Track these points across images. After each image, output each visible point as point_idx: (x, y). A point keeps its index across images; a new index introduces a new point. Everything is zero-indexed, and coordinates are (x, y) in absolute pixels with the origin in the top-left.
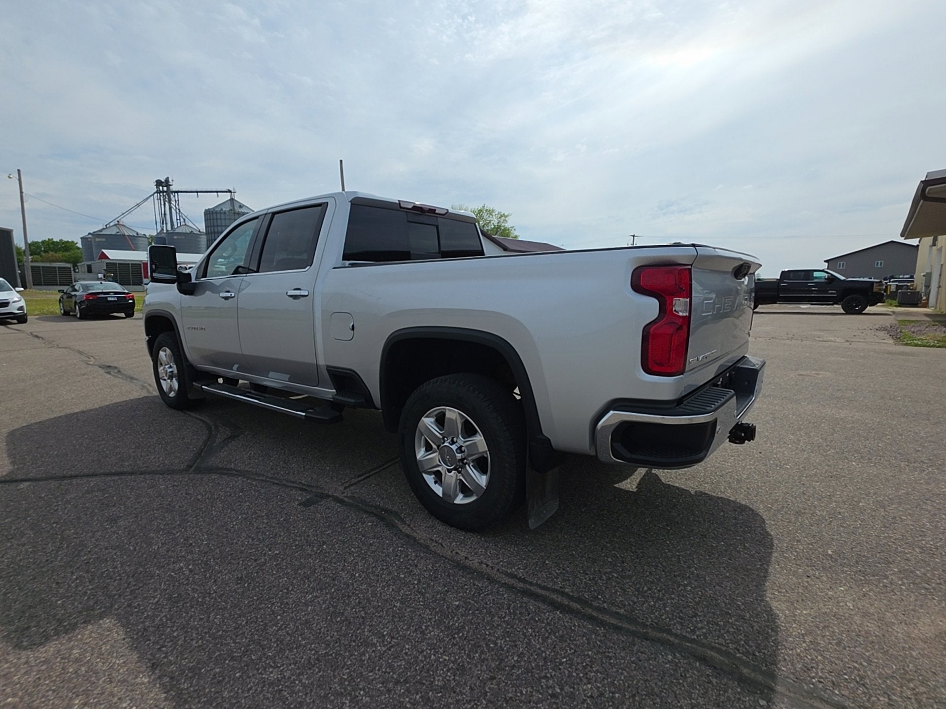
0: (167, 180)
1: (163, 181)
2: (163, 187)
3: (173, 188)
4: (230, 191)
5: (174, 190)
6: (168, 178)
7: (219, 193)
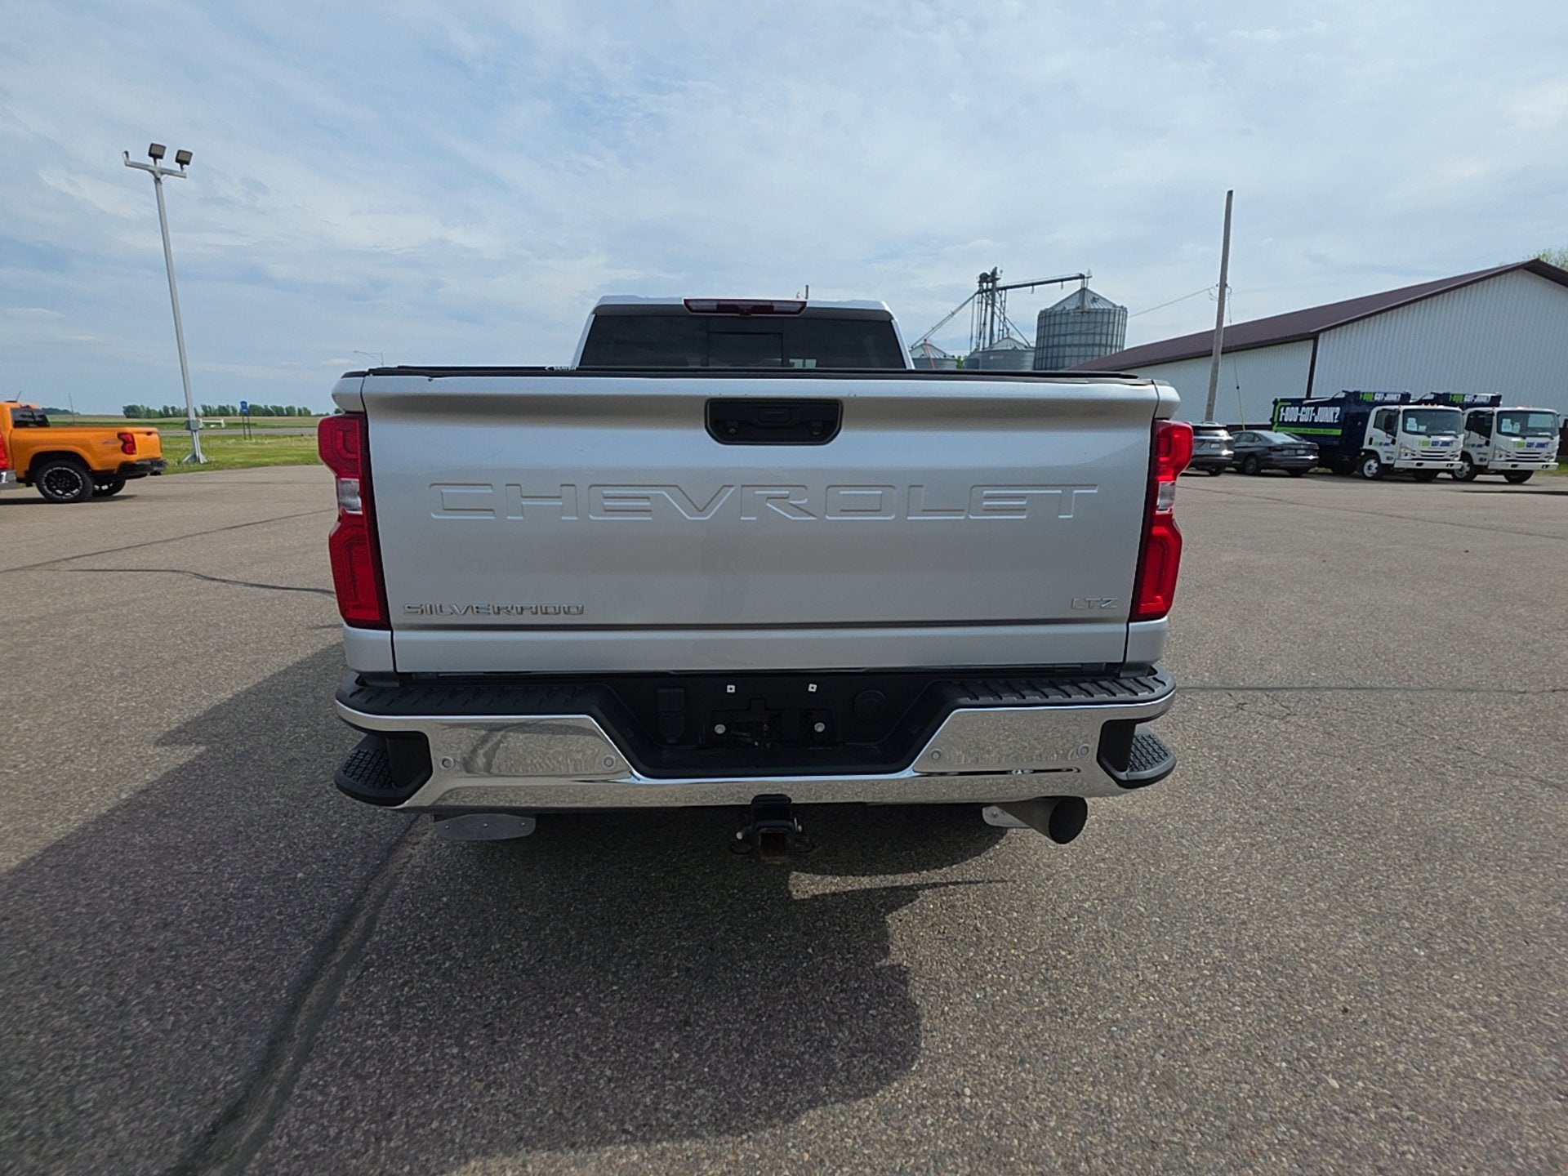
0: (994, 273)
1: (989, 274)
2: (987, 282)
3: (1000, 284)
4: (1082, 277)
5: (1002, 286)
6: (996, 269)
7: (1064, 283)
